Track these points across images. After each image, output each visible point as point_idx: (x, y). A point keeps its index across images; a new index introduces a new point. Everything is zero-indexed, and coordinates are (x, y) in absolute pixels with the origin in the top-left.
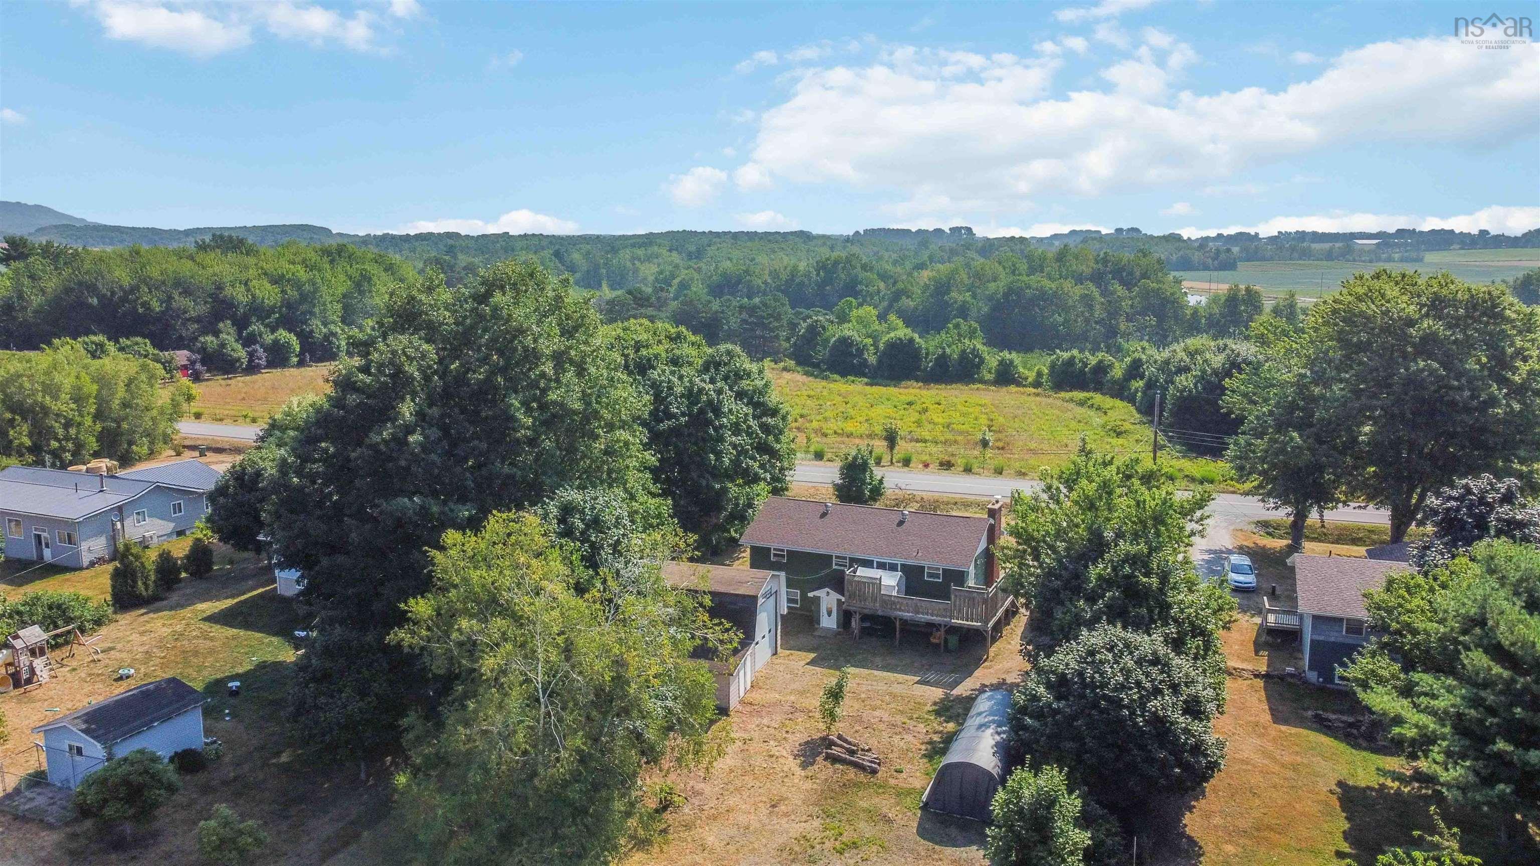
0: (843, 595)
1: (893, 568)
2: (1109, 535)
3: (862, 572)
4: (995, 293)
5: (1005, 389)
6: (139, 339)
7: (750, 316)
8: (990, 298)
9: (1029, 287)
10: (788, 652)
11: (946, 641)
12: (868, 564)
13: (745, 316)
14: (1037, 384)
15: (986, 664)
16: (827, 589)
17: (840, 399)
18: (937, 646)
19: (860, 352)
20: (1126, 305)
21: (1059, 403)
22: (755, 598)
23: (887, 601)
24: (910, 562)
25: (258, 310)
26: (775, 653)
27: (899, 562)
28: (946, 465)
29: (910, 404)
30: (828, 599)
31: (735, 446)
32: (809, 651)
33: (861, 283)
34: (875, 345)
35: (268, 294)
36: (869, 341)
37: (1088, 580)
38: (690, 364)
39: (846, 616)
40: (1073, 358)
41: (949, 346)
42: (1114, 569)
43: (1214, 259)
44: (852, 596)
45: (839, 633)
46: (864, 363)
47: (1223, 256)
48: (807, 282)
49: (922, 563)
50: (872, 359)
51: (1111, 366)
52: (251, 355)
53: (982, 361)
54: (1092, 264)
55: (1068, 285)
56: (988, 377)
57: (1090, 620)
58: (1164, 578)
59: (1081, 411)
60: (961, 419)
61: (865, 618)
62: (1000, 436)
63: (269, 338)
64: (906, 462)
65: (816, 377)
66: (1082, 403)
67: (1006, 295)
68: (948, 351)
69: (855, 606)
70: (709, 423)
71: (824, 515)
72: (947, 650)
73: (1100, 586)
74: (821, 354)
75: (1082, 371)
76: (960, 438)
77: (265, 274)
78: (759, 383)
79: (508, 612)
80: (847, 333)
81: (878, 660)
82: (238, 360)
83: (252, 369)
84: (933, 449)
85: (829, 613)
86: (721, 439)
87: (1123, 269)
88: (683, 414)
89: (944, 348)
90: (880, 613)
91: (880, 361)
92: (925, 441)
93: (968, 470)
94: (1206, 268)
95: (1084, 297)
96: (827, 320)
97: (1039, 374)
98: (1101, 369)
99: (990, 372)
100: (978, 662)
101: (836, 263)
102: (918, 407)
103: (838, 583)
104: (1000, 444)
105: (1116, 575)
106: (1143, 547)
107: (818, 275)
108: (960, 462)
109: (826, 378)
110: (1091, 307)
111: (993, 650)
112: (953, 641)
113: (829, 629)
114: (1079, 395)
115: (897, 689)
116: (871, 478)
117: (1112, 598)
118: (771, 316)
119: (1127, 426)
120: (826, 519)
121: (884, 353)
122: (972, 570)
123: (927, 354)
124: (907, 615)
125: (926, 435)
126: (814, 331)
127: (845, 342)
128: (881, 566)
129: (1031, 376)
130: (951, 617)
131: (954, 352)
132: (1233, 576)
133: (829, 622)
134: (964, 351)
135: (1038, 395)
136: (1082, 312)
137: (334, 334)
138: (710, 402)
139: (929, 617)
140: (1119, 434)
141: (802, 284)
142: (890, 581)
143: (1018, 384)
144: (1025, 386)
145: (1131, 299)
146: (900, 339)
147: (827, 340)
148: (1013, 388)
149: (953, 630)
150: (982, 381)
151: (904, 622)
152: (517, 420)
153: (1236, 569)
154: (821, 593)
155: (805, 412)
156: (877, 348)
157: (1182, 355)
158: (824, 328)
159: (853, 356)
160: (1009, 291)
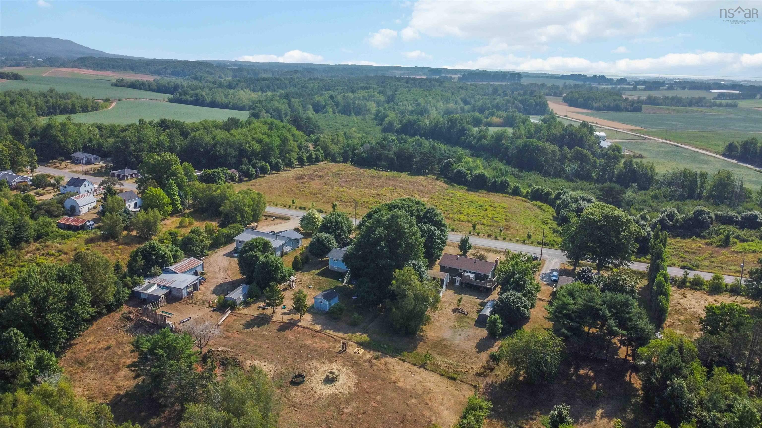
0: (461, 278)
1: (473, 273)
3: (466, 274)
4: (519, 145)
5: (515, 197)
8: (517, 147)
9: (533, 145)
10: (449, 290)
11: (483, 290)
12: (467, 272)
14: (526, 197)
15: (491, 295)
17: (458, 202)
18: (481, 291)
19: (466, 175)
20: (569, 155)
21: (531, 206)
22: (443, 279)
23: (471, 280)
24: (476, 272)
25: (254, 153)
26: (447, 291)
28: (490, 236)
29: (481, 206)
30: (458, 278)
32: (453, 290)
34: (471, 173)
35: (257, 147)
36: (469, 172)
37: (510, 281)
39: (461, 283)
40: (539, 189)
41: (497, 178)
42: (515, 280)
43: (631, 106)
44: (463, 279)
45: (460, 287)
46: (467, 180)
47: (635, 105)
49: (479, 272)
50: (469, 178)
51: (551, 194)
52: (256, 171)
53: (508, 185)
55: (547, 145)
56: (510, 191)
57: (509, 289)
59: (537, 210)
60: (497, 215)
61: (466, 283)
62: (508, 223)
64: (478, 234)
65: (448, 185)
66: (539, 207)
67: (523, 147)
68: (496, 180)
69: (464, 281)
71: (457, 259)
72: (483, 292)
73: (512, 283)
74: (451, 175)
75: (541, 194)
76: (495, 224)
77: (254, 138)
78: (440, 218)
80: (461, 168)
81: (469, 293)
83: (257, 177)
84: (487, 228)
85: (458, 282)
90: (469, 283)
91: (472, 180)
92: (484, 225)
93: (496, 238)
94: (627, 110)
96: (453, 161)
97: (527, 192)
98: (548, 194)
99: (511, 189)
100: (489, 295)
102: (484, 208)
103: (460, 275)
104: (507, 227)
106: (521, 276)
107: (448, 123)
108: (494, 234)
109: (452, 185)
110: (555, 156)
111: (493, 292)
112: (485, 290)
113: (458, 286)
114: (539, 203)
115: (472, 299)
116: (468, 244)
117: (514, 285)
118: (432, 157)
119: (549, 221)
121: (474, 179)
122: (490, 274)
123: (489, 180)
125: (485, 222)
126: (448, 165)
127: (460, 172)
128: (470, 272)
129: (525, 192)
130: (485, 285)
131: (498, 180)
132: (552, 278)
133: (458, 284)
134: (502, 181)
135: (525, 201)
136: (552, 157)
137: (279, 162)
139: (480, 285)
140: (546, 224)
141: (441, 127)
142: (472, 276)
143: (520, 196)
144: (522, 196)
145: (571, 153)
146: (480, 174)
147: (453, 170)
148: (518, 197)
149: (485, 288)
150: (507, 193)
151: (475, 285)
153: (554, 276)
154: (456, 277)
155: (447, 209)
156: (471, 175)
158: (452, 164)
159: (463, 177)
160: (525, 145)
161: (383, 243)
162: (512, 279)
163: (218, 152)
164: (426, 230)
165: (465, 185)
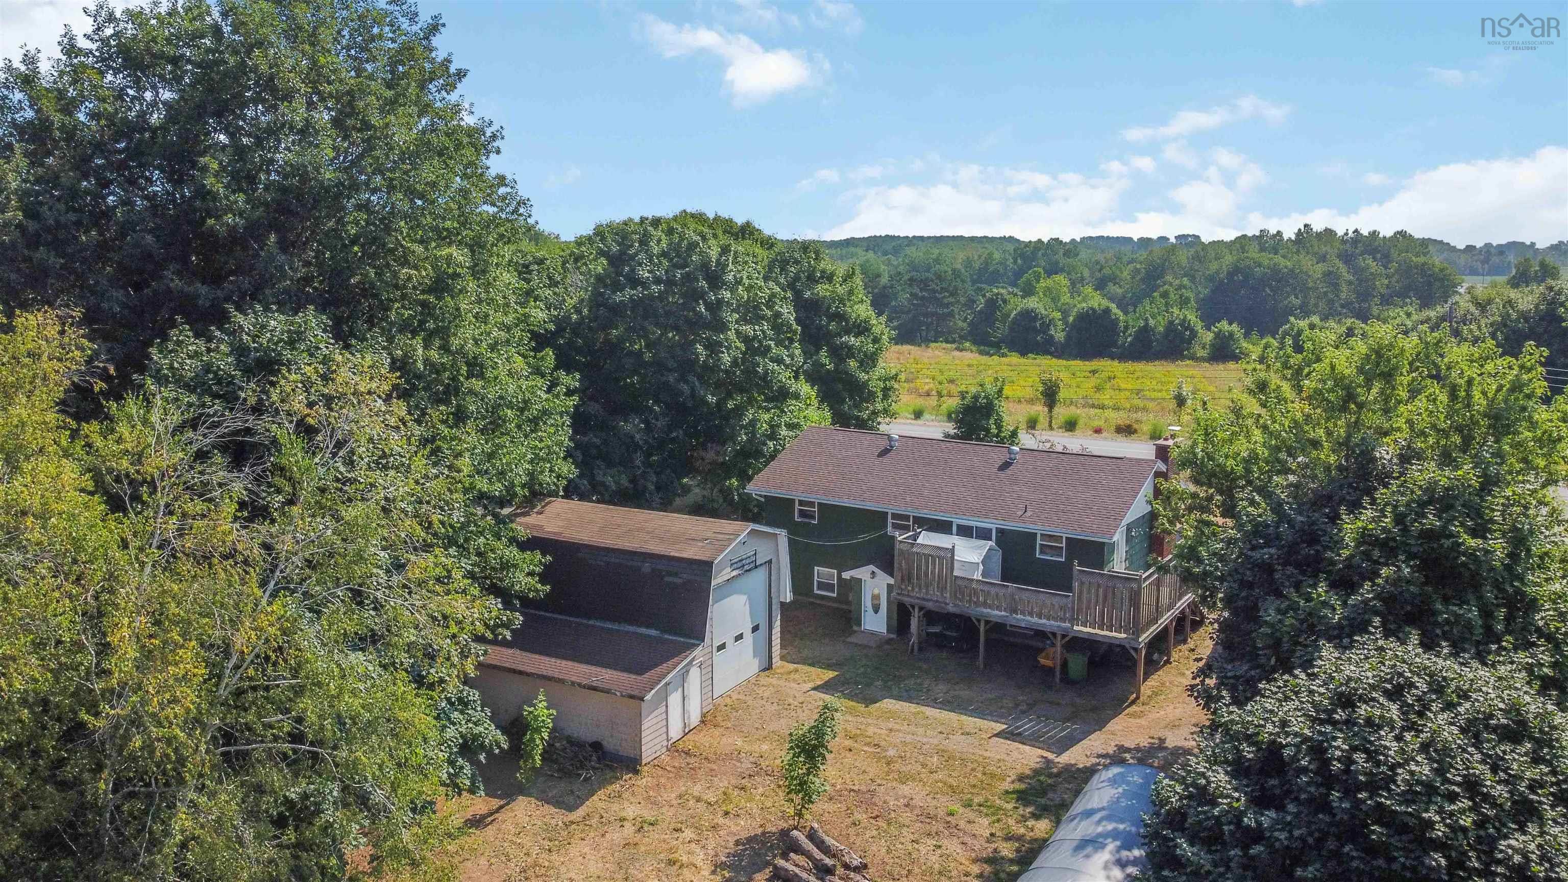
0: (892, 575)
1: (984, 534)
2: (1386, 452)
3: (927, 539)
4: (1217, 272)
5: (1221, 366)
7: (921, 290)
8: (1211, 279)
9: (1260, 266)
10: (792, 666)
11: (1065, 664)
12: (943, 527)
13: (916, 290)
15: (1134, 708)
16: (871, 567)
18: (1050, 671)
19: (1046, 327)
20: (1381, 284)
22: (710, 566)
23: (963, 587)
24: (1011, 525)
26: (769, 667)
27: (992, 525)
28: (1125, 430)
29: (1093, 372)
30: (874, 583)
32: (829, 667)
34: (1064, 319)
36: (1057, 315)
37: (1338, 543)
39: (900, 613)
41: (1153, 318)
42: (1399, 519)
44: (907, 578)
45: (889, 641)
46: (1050, 340)
48: (1002, 271)
49: (1030, 528)
50: (1059, 335)
53: (1194, 334)
55: (1307, 263)
56: (1201, 352)
57: (1340, 626)
61: (930, 617)
64: (1070, 428)
65: (991, 355)
67: (1231, 275)
68: (1152, 322)
69: (914, 595)
71: (884, 452)
72: (1067, 681)
73: (1367, 556)
74: (1001, 330)
76: (1151, 405)
80: (1032, 306)
81: (940, 689)
84: (1110, 414)
85: (876, 609)
89: (1147, 319)
90: (951, 608)
91: (1068, 337)
92: (1103, 407)
93: (1156, 438)
96: (1009, 293)
99: (1204, 348)
100: (1118, 705)
102: (1103, 375)
105: (1405, 530)
106: (1467, 472)
107: (1015, 262)
108: (1146, 428)
109: (1002, 356)
110: (1336, 286)
111: (1146, 688)
112: (1078, 664)
113: (873, 634)
115: (957, 744)
116: (999, 427)
117: (1397, 581)
120: (886, 459)
121: (1073, 326)
122: (1121, 539)
123: (1126, 328)
124: (997, 614)
125: (1107, 401)
126: (993, 304)
127: (1028, 316)
128: (965, 532)
130: (1073, 620)
131: (1159, 324)
133: (875, 622)
134: (1171, 323)
136: (1325, 293)
139: (1035, 620)
142: (972, 556)
143: (1239, 360)
144: (1246, 362)
145: (1388, 277)
146: (1093, 309)
147: (1008, 314)
148: (1231, 365)
149: (1076, 644)
150: (1193, 358)
151: (993, 627)
154: (862, 573)
156: (1066, 323)
158: (1005, 301)
159: (1037, 332)
160: (1235, 270)
165: (1044, 351)
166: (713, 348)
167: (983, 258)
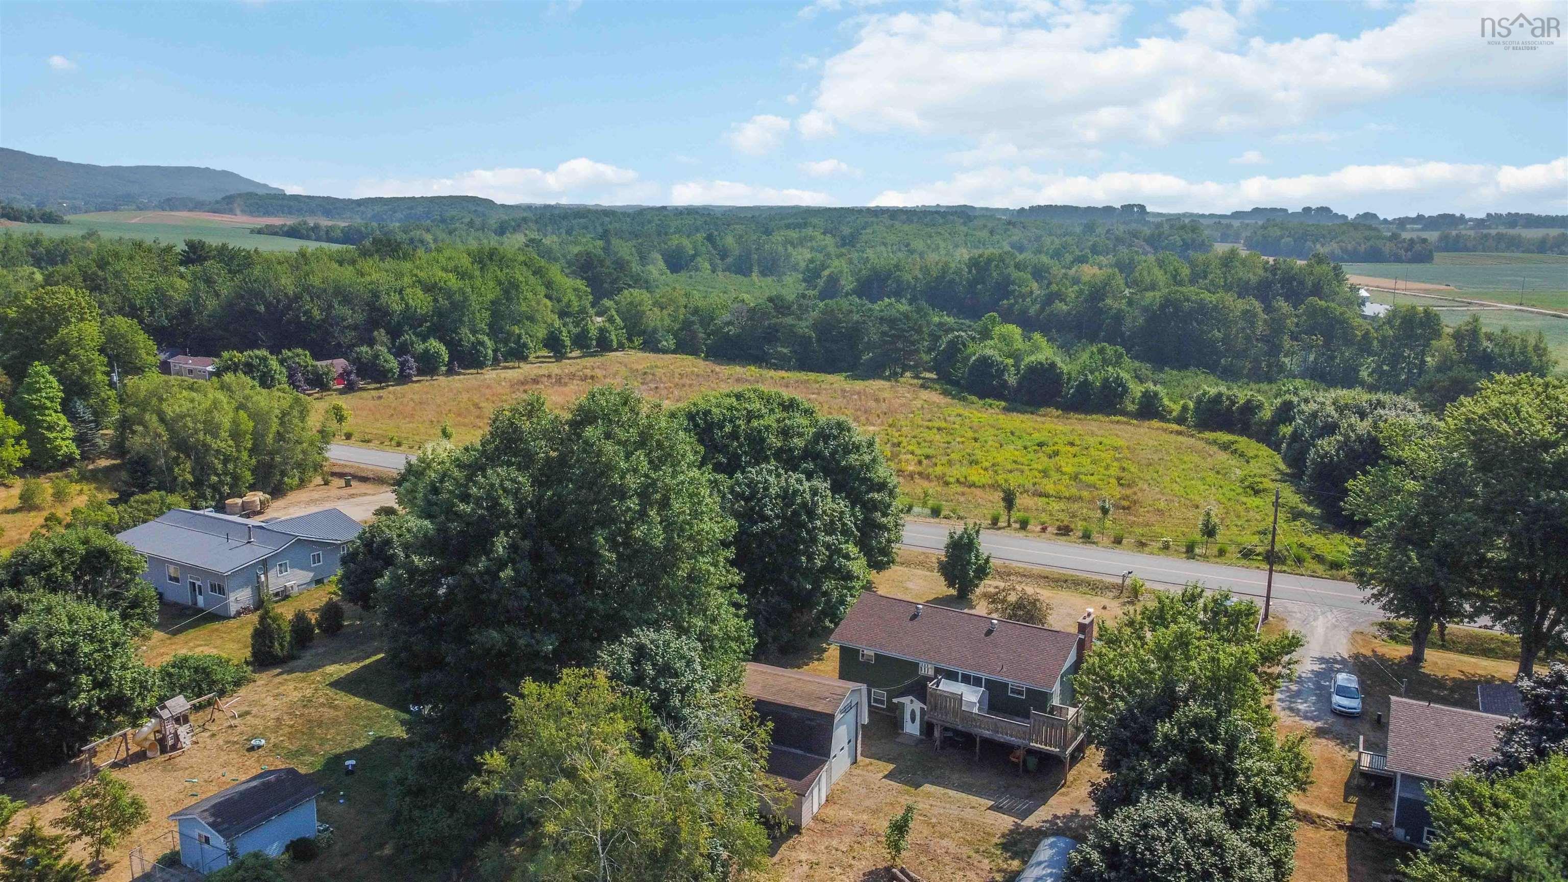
0: (925, 704)
1: (977, 682)
2: (1182, 688)
3: (946, 686)
4: (1151, 304)
5: (1147, 423)
6: (300, 351)
7: (891, 328)
8: (1145, 309)
9: (1188, 300)
10: (868, 760)
11: (1025, 762)
12: (951, 676)
13: (885, 328)
14: (1181, 420)
15: (1063, 790)
16: (911, 697)
17: (970, 434)
18: (1016, 765)
19: (1002, 371)
20: (1290, 323)
21: (1201, 445)
22: (831, 717)
23: (968, 717)
24: (993, 677)
25: (411, 319)
26: (855, 762)
27: (984, 676)
28: (1064, 531)
29: (1041, 445)
30: (911, 705)
31: (828, 546)
32: (889, 761)
33: (1013, 283)
34: (1016, 366)
35: (420, 301)
36: (1010, 361)
38: (800, 435)
39: (928, 728)
40: (1220, 395)
41: (1092, 373)
43: (1407, 250)
44: (934, 708)
45: (921, 741)
46: (1004, 384)
47: (1418, 247)
48: (957, 279)
49: (1005, 679)
50: (1011, 379)
51: (1260, 406)
52: (402, 365)
53: (1126, 390)
54: (1261, 272)
55: (1229, 299)
56: (1131, 408)
57: (1151, 783)
58: (1232, 745)
59: (1223, 456)
60: (1090, 468)
61: (946, 729)
62: (1128, 492)
63: (420, 347)
64: (1024, 525)
65: (954, 397)
66: (1225, 447)
67: (1163, 307)
68: (1090, 377)
69: (937, 718)
70: (803, 525)
71: (914, 617)
72: (1026, 771)
73: (1165, 748)
74: (960, 372)
75: (1229, 409)
76: (1085, 494)
77: (419, 282)
78: (867, 458)
79: (571, 774)
80: (989, 352)
81: (955, 777)
82: (391, 370)
83: (404, 378)
84: (1055, 506)
85: (913, 720)
86: (814, 540)
87: (1293, 278)
88: (777, 517)
89: (1086, 375)
90: (960, 727)
91: (1020, 383)
92: (1047, 496)
93: (1087, 537)
94: (1398, 259)
95: (1245, 312)
96: (969, 336)
97: (1185, 408)
98: (1250, 408)
99: (1133, 402)
100: (1054, 788)
101: (989, 261)
102: (1048, 450)
103: (920, 690)
104: (1125, 503)
105: (1182, 739)
106: (1211, 711)
107: (970, 272)
108: (1080, 525)
109: (964, 399)
110: (1252, 324)
111: (1070, 777)
112: (1032, 762)
113: (911, 735)
114: (1225, 437)
115: (968, 814)
116: (977, 557)
117: (1175, 763)
118: (912, 329)
119: (1267, 484)
120: (915, 622)
121: (1024, 377)
122: (1056, 688)
123: (1069, 379)
124: (987, 733)
125: (1050, 488)
126: (955, 348)
127: (985, 362)
128: (966, 679)
129: (1176, 408)
130: (1031, 740)
131: (1095, 378)
132: (1337, 699)
133: (912, 728)
134: (1106, 380)
135: (1179, 433)
136: (1243, 329)
137: (482, 344)
138: (804, 505)
139: (1009, 738)
140: (1257, 492)
141: (952, 281)
142: (971, 696)
143: (1163, 419)
144: (1168, 421)
145: (1297, 316)
146: (1041, 363)
147: (968, 358)
148: (1155, 423)
149: (1031, 752)
150: (1124, 413)
151: (983, 740)
152: (601, 556)
153: (1343, 691)
154: (905, 700)
155: (930, 452)
156: (1018, 370)
157: (1331, 410)
158: (964, 345)
159: (993, 377)
160: (1167, 302)
161: (500, 545)
162: (1164, 728)
163: (305, 313)
164: (773, 491)
165: (999, 396)
166: (810, 558)
167: (940, 267)
